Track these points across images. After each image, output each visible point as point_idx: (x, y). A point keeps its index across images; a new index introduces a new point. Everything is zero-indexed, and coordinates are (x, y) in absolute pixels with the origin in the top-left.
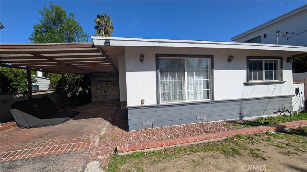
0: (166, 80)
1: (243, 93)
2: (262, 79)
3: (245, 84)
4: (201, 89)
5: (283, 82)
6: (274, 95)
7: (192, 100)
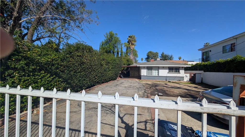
0: (149, 71)
1: (167, 75)
2: (173, 72)
3: (168, 73)
4: (157, 73)
5: (180, 73)
6: (177, 76)
7: (155, 75)
